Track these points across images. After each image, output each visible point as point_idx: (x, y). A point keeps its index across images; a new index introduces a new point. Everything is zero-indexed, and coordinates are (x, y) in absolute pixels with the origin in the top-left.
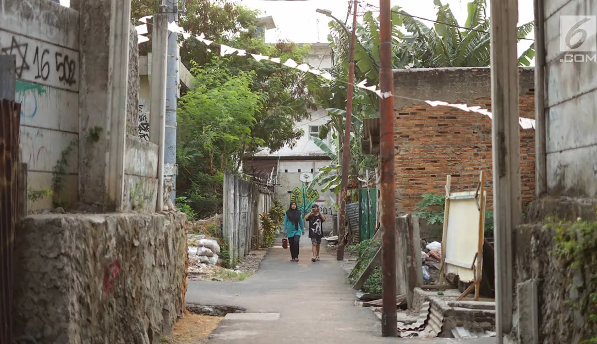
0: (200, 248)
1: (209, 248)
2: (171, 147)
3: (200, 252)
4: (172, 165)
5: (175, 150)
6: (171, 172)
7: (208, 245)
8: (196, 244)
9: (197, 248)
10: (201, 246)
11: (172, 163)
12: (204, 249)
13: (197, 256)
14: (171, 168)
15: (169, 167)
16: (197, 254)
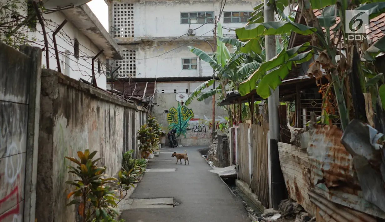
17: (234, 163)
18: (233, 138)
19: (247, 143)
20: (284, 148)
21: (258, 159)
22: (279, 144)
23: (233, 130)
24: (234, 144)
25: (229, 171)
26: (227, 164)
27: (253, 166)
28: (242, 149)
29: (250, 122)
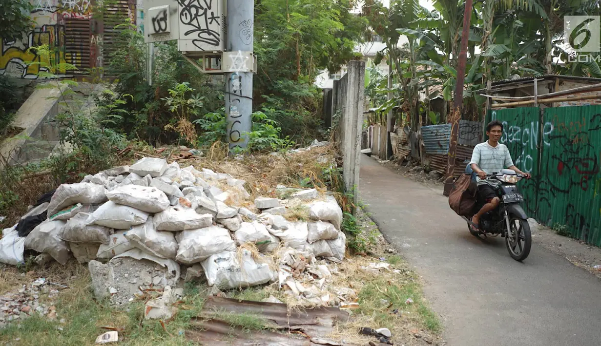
0: (312, 225)
1: (330, 222)
2: (245, 21)
3: (313, 235)
4: (248, 53)
5: (252, 29)
6: (245, 66)
7: (327, 217)
8: (302, 214)
9: (305, 224)
10: (314, 219)
11: (248, 50)
12: (321, 227)
13: (308, 247)
14: (245, 58)
15: (241, 57)
16: (307, 241)
17: (370, 147)
18: (370, 133)
19: (378, 135)
20: (392, 134)
21: (382, 141)
22: (391, 133)
23: (370, 129)
24: (370, 137)
25: (368, 150)
26: (366, 148)
27: (380, 146)
28: (375, 139)
29: (380, 124)
